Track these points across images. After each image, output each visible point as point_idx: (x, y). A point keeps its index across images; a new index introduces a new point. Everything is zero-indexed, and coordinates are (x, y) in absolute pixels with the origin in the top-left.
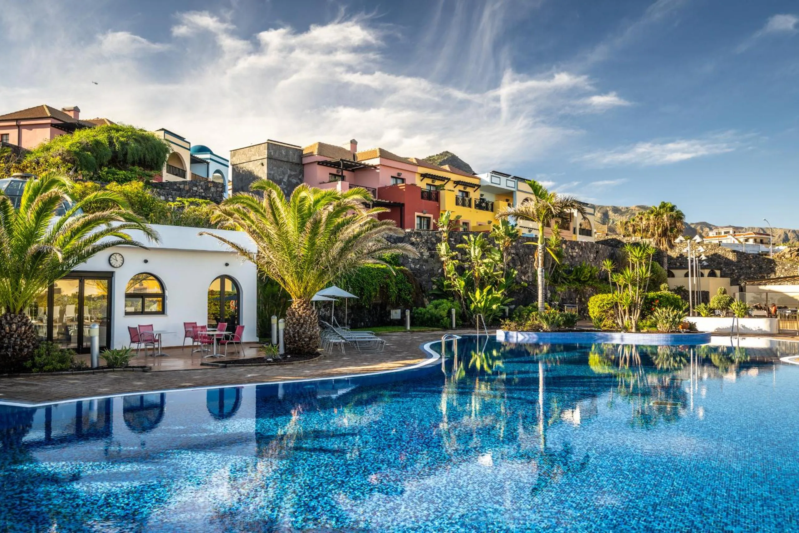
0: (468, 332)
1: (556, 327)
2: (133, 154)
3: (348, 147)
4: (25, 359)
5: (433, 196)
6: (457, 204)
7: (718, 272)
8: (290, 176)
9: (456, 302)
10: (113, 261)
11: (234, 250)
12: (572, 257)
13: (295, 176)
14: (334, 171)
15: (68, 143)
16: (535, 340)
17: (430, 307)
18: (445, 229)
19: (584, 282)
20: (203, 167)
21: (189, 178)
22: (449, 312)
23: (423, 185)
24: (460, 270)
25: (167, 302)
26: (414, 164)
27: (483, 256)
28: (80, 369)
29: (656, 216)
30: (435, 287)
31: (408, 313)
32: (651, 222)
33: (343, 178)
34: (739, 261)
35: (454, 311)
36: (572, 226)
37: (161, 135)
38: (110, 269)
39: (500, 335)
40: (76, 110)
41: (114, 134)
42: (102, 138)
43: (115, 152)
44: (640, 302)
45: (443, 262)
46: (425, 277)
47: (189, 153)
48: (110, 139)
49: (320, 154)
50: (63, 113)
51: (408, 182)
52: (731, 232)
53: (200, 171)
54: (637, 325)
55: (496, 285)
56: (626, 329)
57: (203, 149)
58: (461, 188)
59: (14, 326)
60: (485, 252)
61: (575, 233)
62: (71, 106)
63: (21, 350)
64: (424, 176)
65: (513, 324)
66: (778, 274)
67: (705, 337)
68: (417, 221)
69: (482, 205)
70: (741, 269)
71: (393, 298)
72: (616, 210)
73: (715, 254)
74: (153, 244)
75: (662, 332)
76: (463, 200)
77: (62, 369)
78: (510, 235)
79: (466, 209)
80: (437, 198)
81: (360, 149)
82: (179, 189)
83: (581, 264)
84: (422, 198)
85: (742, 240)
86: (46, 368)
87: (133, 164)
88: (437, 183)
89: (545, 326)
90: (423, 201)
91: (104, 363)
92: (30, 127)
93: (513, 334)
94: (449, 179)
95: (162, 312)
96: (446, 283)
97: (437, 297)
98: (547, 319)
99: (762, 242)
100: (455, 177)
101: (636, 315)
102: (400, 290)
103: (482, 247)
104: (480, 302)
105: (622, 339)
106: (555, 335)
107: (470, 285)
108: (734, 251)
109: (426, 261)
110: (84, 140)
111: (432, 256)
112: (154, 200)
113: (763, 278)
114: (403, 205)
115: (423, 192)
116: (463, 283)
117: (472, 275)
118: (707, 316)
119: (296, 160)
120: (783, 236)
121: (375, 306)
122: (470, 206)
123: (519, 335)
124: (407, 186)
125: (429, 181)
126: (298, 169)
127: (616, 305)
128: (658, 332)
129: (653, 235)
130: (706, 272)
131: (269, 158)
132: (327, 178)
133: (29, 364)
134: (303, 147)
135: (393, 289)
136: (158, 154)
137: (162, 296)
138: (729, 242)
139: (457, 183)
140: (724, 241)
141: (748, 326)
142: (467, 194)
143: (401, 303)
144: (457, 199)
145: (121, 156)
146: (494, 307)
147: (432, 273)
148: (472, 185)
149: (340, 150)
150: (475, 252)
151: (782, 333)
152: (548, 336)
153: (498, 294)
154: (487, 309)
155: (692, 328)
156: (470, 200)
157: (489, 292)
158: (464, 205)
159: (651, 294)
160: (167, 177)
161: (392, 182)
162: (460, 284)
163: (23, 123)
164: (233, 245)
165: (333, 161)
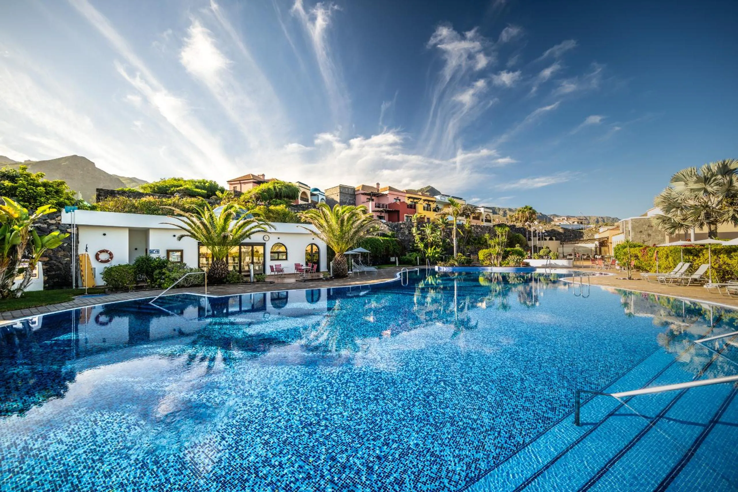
0: (422, 267)
1: (462, 264)
2: (284, 193)
3: (375, 186)
4: (224, 278)
5: (413, 206)
6: (424, 210)
7: (554, 238)
8: (350, 200)
9: (419, 254)
10: (265, 239)
11: (311, 233)
12: (477, 233)
13: (352, 200)
14: (369, 197)
15: (257, 190)
16: (451, 271)
17: (408, 255)
18: (415, 221)
19: (482, 244)
20: (316, 197)
21: (310, 202)
22: (416, 258)
23: (409, 202)
24: (422, 240)
25: (288, 255)
26: (405, 193)
27: (432, 233)
28: (246, 282)
29: (522, 212)
30: (411, 247)
31: (397, 258)
32: (520, 216)
33: (373, 200)
34: (565, 233)
35: (418, 257)
36: (481, 218)
37: (297, 184)
38: (264, 242)
39: (436, 268)
40: (263, 175)
41: (276, 185)
42: (271, 187)
43: (276, 193)
44: (502, 253)
45: (414, 236)
46: (406, 243)
47: (309, 192)
48: (274, 187)
49: (362, 189)
50: (258, 177)
51: (402, 201)
52: (566, 219)
53: (315, 199)
54: (500, 263)
55: (438, 246)
56: (495, 265)
57: (316, 190)
58: (427, 202)
59: (219, 265)
60: (433, 230)
61: (482, 221)
62: (262, 174)
63: (222, 275)
64: (409, 198)
65: (443, 263)
66: (585, 238)
67: (534, 269)
68: (405, 218)
69: (436, 210)
70: (566, 236)
71: (391, 252)
72: (510, 210)
73: (553, 230)
74: (273, 230)
75: (511, 267)
76: (427, 208)
77: (238, 283)
78: (444, 223)
79: (429, 212)
80: (415, 208)
81: (381, 187)
82: (303, 207)
83: (481, 235)
84: (408, 207)
85: (571, 222)
86: (232, 282)
87: (284, 197)
88: (415, 201)
89: (456, 264)
90: (408, 209)
91: (255, 280)
92: (245, 183)
93: (442, 268)
94: (421, 199)
95: (286, 259)
96: (415, 245)
97: (412, 251)
98: (457, 261)
99: (581, 223)
100: (424, 198)
101: (500, 259)
102: (394, 249)
103: (432, 229)
104: (430, 253)
105: (491, 270)
106: (460, 268)
107: (426, 246)
108: (562, 228)
109: (407, 236)
110: (264, 188)
111: (409, 233)
112: (289, 212)
113: (577, 240)
114: (399, 211)
115: (408, 205)
116: (423, 245)
117: (427, 241)
118: (538, 259)
119: (352, 193)
120: (596, 220)
121: (383, 255)
122: (430, 211)
123: (444, 268)
124: (401, 203)
125: (412, 200)
126: (353, 197)
127: (491, 255)
128: (510, 266)
129: (521, 221)
130: (548, 238)
131: (340, 192)
132: (366, 200)
133: (225, 280)
134: (355, 187)
135: (391, 248)
136: (295, 193)
137: (286, 253)
138: (564, 223)
139: (425, 200)
140: (562, 223)
141: (557, 263)
142: (430, 205)
143: (394, 254)
144: (424, 207)
145: (279, 194)
146: (436, 256)
147: (410, 241)
148: (432, 201)
149: (372, 187)
150: (428, 231)
151: (575, 267)
152: (457, 268)
153: (438, 250)
154: (433, 257)
155: (527, 264)
156: (430, 208)
157: (435, 249)
158: (427, 210)
159: (509, 249)
160: (301, 202)
161: (395, 201)
162: (421, 246)
163: (242, 182)
164: (310, 230)
165: (368, 192)
